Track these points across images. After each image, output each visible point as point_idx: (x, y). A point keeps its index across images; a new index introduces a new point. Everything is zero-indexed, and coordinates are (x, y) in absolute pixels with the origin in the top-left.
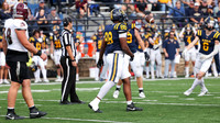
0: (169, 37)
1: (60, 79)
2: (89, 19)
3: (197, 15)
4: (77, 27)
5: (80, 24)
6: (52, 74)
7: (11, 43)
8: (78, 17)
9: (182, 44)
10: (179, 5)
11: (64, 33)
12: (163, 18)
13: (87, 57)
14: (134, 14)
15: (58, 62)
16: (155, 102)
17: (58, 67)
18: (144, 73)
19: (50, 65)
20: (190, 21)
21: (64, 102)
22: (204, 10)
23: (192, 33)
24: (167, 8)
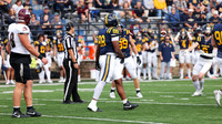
0: (165, 40)
1: (62, 80)
2: (90, 24)
3: (191, 20)
4: (78, 31)
5: (81, 28)
6: (55, 75)
7: (14, 46)
8: (80, 22)
9: (177, 48)
10: (174, 12)
11: (67, 37)
12: (159, 23)
13: (88, 59)
14: (132, 19)
15: (61, 64)
16: (151, 101)
17: (61, 69)
18: (142, 75)
19: (54, 67)
20: (185, 26)
21: (67, 101)
22: (198, 16)
23: (186, 37)
24: (163, 14)
